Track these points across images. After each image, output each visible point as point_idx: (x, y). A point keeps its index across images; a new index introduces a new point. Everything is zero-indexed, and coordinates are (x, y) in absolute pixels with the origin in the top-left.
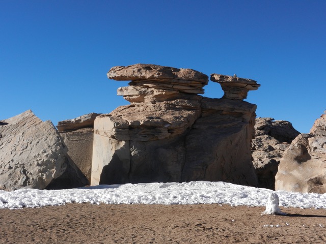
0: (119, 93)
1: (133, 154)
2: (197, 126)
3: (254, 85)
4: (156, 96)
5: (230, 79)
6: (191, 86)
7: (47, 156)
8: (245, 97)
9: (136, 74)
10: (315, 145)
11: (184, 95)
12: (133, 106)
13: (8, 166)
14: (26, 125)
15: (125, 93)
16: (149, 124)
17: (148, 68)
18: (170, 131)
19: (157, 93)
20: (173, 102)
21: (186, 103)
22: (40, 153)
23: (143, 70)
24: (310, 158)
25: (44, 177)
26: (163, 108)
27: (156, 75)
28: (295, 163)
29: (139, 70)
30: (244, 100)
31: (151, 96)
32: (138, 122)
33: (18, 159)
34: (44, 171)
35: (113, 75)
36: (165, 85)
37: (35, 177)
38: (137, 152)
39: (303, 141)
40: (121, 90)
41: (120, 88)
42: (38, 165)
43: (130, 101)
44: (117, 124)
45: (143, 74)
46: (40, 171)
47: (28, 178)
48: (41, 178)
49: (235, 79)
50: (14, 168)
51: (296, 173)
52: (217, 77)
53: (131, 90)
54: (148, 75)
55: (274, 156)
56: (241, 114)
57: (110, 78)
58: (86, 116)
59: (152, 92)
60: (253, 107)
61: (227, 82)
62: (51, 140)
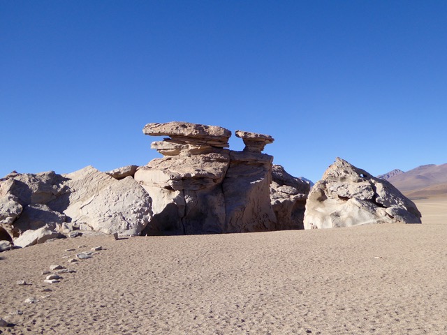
0: (153, 147)
1: (187, 201)
2: (230, 176)
3: (271, 140)
4: (191, 150)
5: (253, 136)
6: (220, 141)
7: (140, 205)
8: (262, 150)
9: (174, 131)
10: (331, 189)
11: (215, 149)
12: (170, 159)
13: (107, 215)
14: (95, 180)
15: (160, 147)
16: (199, 176)
17: (184, 126)
18: (214, 180)
19: (193, 148)
20: (208, 155)
21: (219, 156)
22: (133, 203)
23: (180, 128)
24: (326, 198)
25: (142, 222)
26: (201, 160)
27: (194, 133)
28: (318, 202)
29: (177, 128)
30: (262, 152)
31: (187, 150)
32: (189, 174)
33: (114, 209)
34: (141, 217)
35: (149, 131)
36: (200, 141)
37: (135, 223)
38: (190, 199)
39: (322, 186)
40: (156, 144)
41: (154, 143)
42: (135, 213)
43: (164, 154)
44: (173, 176)
45: (182, 132)
46: (137, 218)
47: (129, 224)
48: (139, 223)
49: (257, 135)
50: (113, 216)
51: (320, 209)
52: (241, 134)
53: (166, 145)
54: (186, 133)
55: (278, 198)
56: (263, 164)
57: (146, 134)
58: (126, 168)
59: (188, 146)
60: (270, 158)
61: (251, 138)
62: (139, 192)
